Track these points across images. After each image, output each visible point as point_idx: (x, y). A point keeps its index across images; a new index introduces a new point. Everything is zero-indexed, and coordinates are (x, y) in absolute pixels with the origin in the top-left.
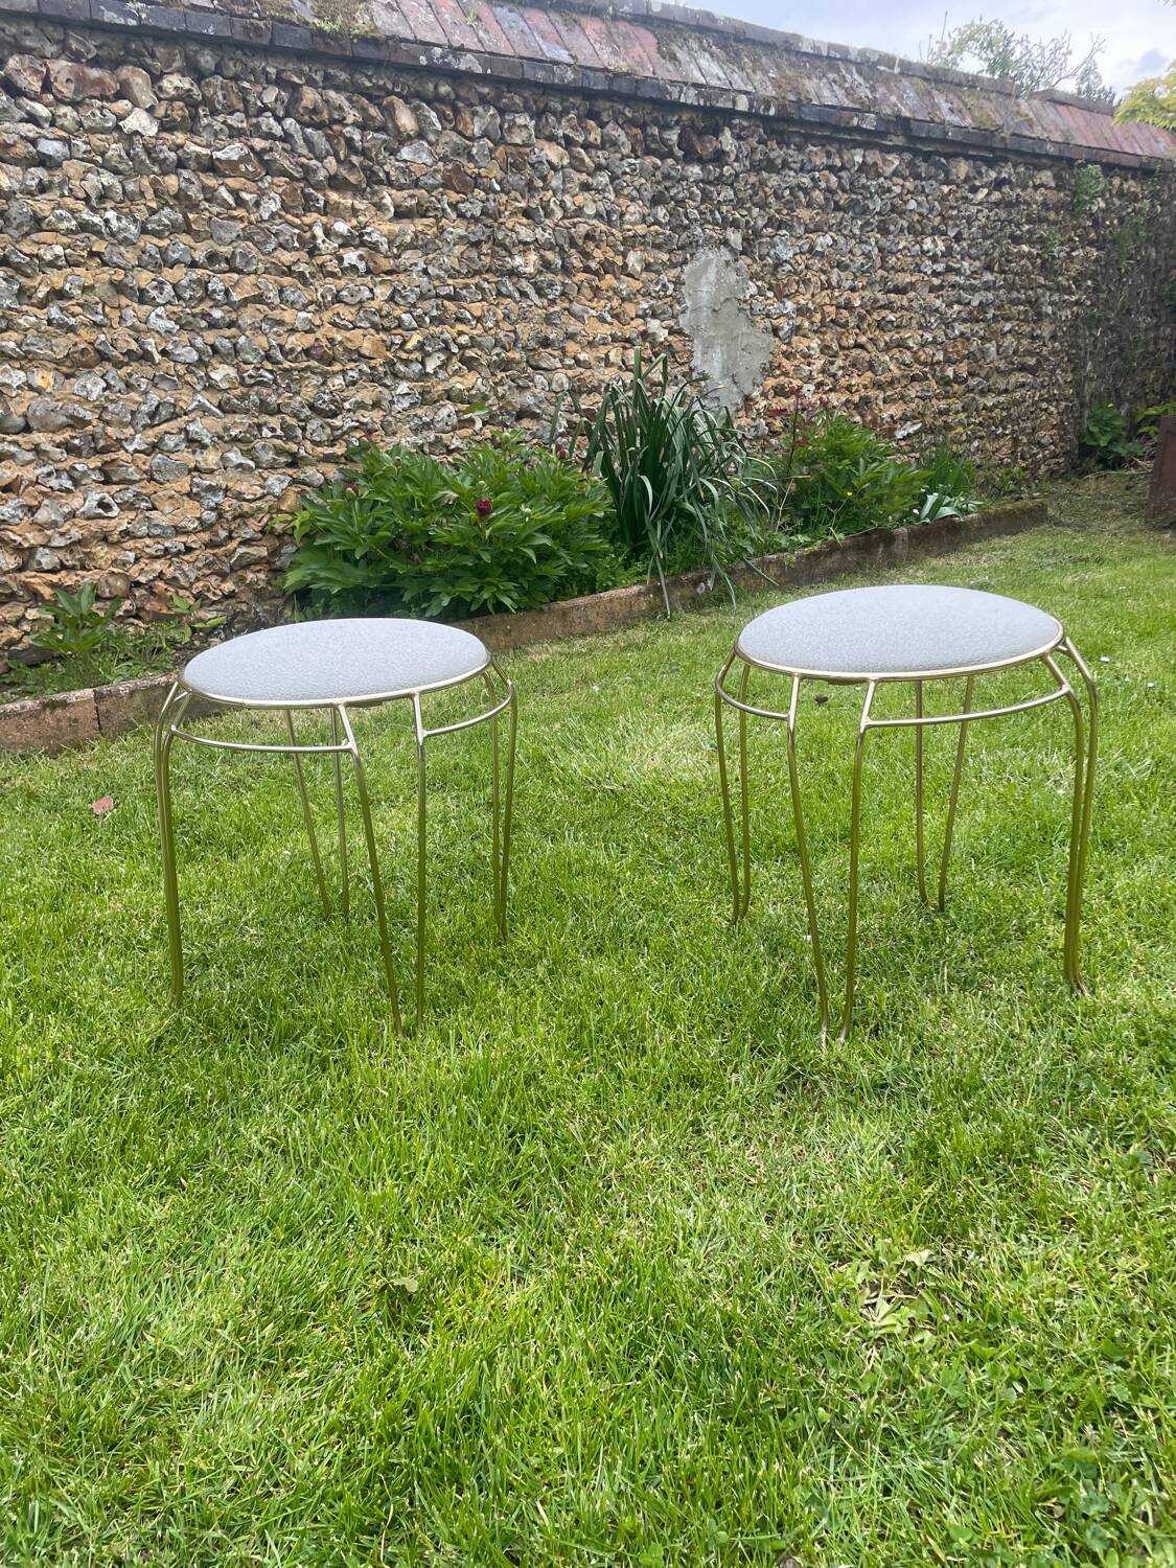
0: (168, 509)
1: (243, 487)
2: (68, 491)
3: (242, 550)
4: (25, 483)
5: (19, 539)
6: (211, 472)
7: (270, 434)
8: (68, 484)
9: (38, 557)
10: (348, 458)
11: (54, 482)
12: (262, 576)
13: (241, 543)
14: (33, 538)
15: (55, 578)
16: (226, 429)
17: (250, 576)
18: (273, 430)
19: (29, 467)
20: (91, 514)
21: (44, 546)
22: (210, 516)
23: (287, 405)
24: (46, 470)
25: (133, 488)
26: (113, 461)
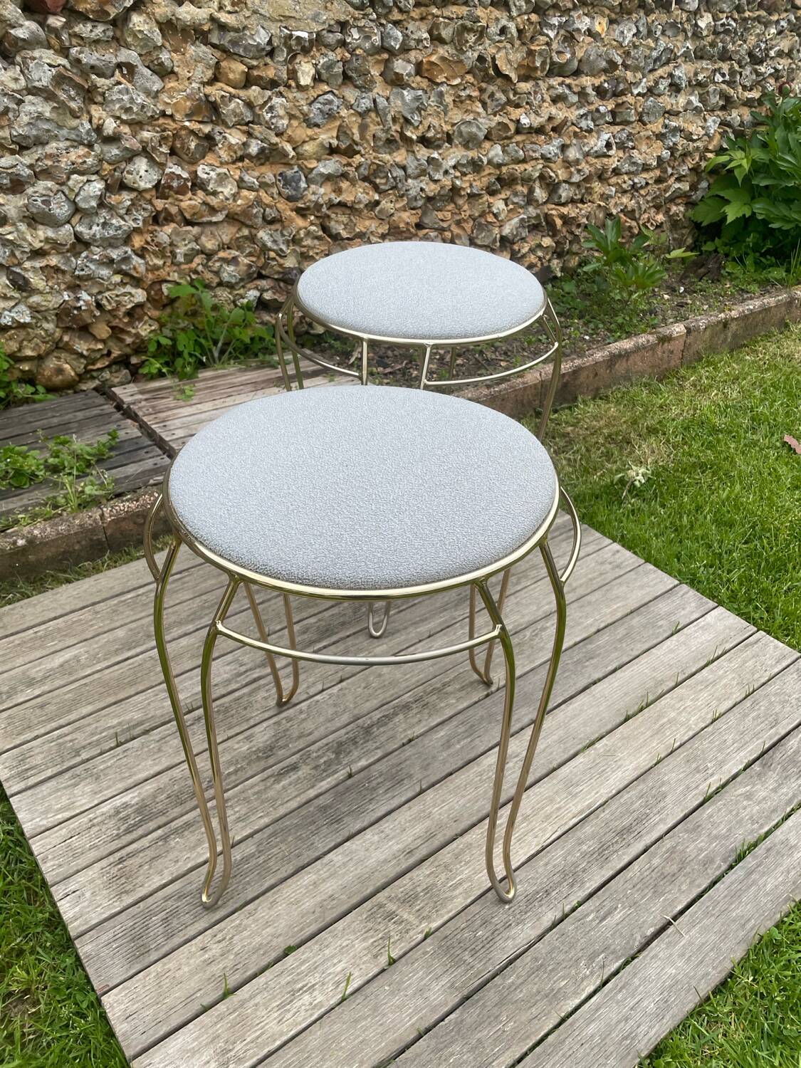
0: (644, 148)
1: (692, 128)
2: (590, 131)
3: (677, 185)
4: (569, 124)
5: (552, 174)
6: (677, 114)
7: (721, 79)
8: (591, 125)
9: (561, 191)
10: (760, 102)
11: (583, 124)
12: (682, 209)
13: (677, 179)
14: (562, 174)
15: (565, 210)
16: (696, 74)
17: (674, 208)
18: (723, 75)
19: (573, 109)
20: (600, 153)
21: (565, 182)
22: (666, 154)
23: (737, 52)
24: (582, 112)
25: (628, 129)
26: (623, 103)
